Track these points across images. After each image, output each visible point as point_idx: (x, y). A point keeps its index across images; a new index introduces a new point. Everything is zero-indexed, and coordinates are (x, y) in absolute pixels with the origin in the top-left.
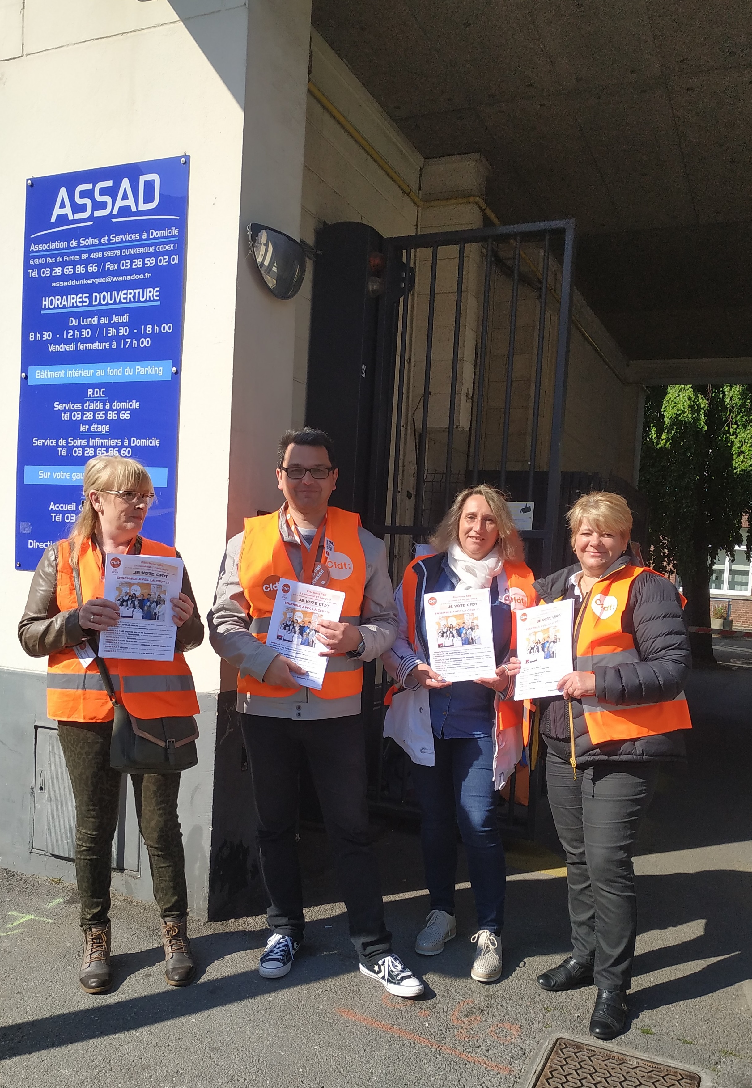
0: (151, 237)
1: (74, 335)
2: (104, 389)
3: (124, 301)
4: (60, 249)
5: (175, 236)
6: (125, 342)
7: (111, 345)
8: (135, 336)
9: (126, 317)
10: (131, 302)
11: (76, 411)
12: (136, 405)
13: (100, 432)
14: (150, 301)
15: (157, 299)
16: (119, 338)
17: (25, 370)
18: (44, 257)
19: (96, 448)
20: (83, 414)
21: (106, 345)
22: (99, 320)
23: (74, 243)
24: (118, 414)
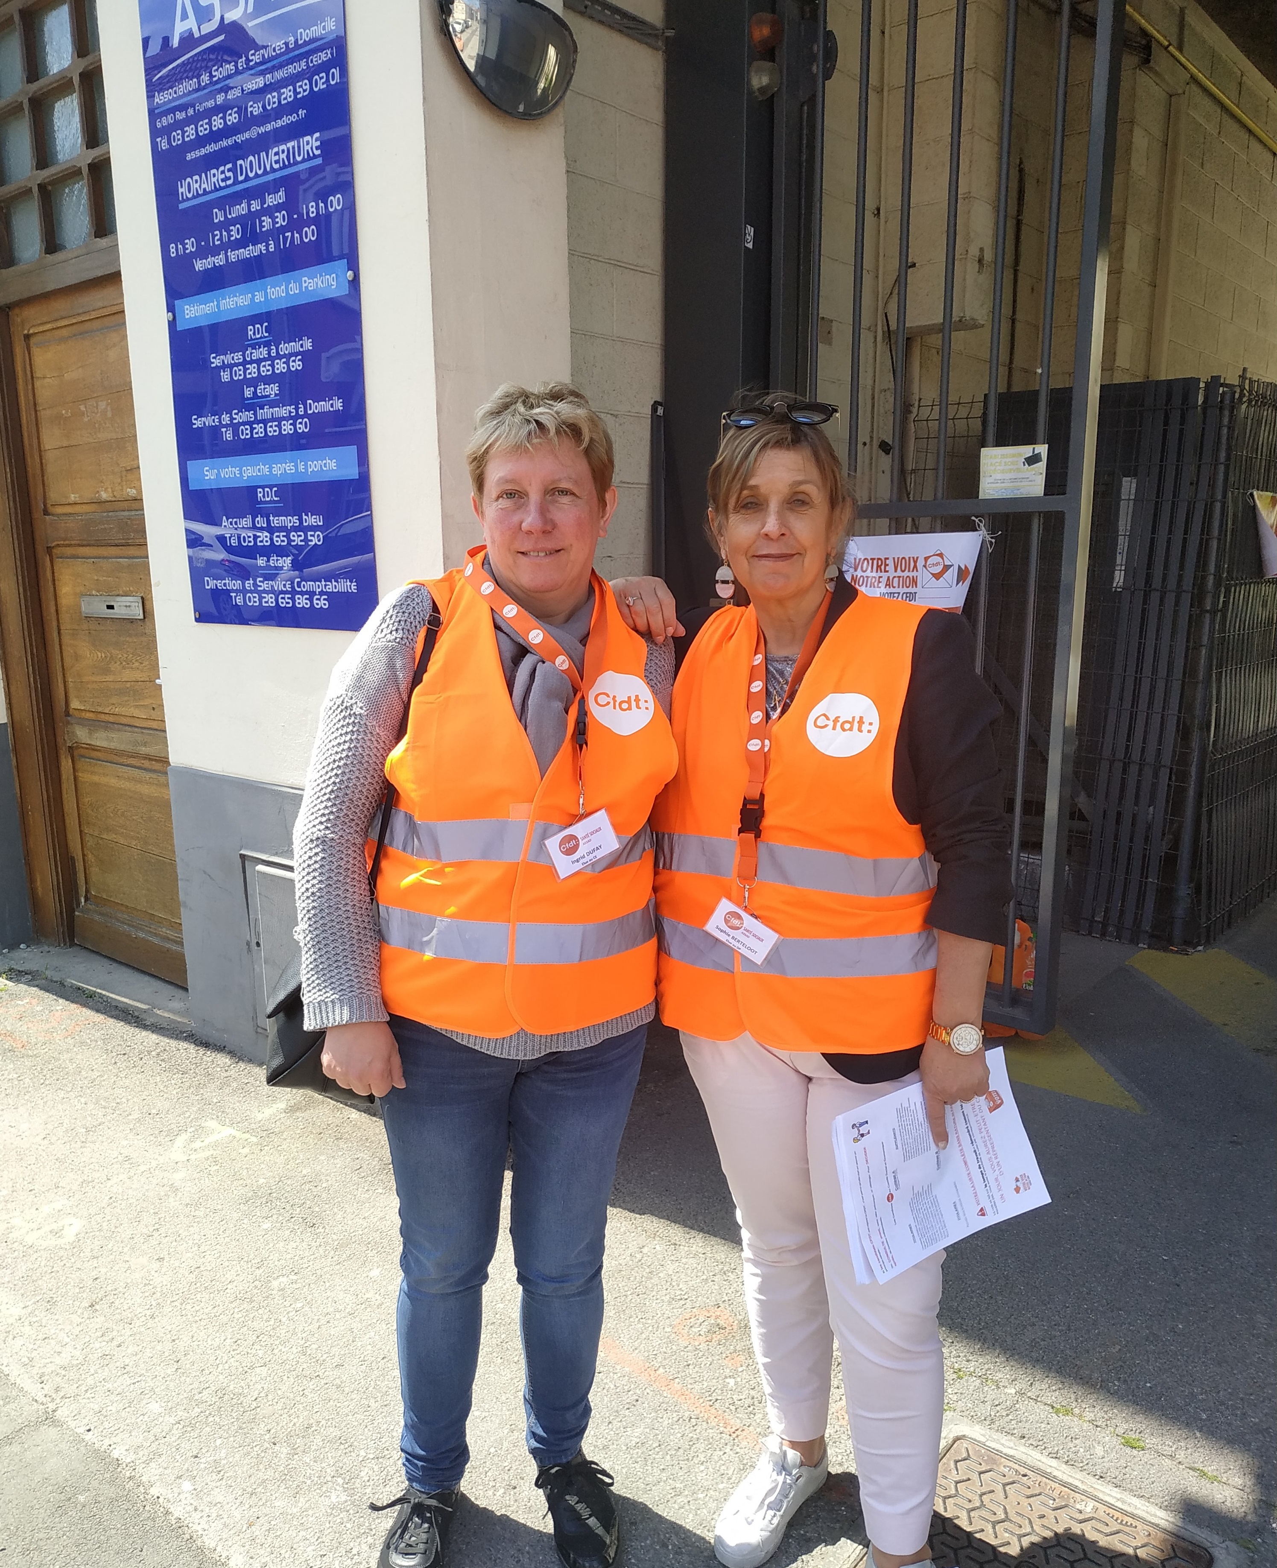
0: (299, 42)
1: (221, 239)
2: (266, 324)
3: (276, 166)
4: (190, 93)
5: (331, 33)
6: (285, 239)
7: (267, 246)
8: (295, 225)
9: (282, 193)
10: (285, 167)
11: (237, 365)
12: (308, 344)
13: (268, 396)
14: (310, 158)
15: (317, 152)
16: (276, 233)
17: (171, 308)
18: (173, 110)
19: (265, 422)
20: (245, 369)
21: (262, 247)
22: (249, 205)
23: (205, 78)
24: (287, 363)
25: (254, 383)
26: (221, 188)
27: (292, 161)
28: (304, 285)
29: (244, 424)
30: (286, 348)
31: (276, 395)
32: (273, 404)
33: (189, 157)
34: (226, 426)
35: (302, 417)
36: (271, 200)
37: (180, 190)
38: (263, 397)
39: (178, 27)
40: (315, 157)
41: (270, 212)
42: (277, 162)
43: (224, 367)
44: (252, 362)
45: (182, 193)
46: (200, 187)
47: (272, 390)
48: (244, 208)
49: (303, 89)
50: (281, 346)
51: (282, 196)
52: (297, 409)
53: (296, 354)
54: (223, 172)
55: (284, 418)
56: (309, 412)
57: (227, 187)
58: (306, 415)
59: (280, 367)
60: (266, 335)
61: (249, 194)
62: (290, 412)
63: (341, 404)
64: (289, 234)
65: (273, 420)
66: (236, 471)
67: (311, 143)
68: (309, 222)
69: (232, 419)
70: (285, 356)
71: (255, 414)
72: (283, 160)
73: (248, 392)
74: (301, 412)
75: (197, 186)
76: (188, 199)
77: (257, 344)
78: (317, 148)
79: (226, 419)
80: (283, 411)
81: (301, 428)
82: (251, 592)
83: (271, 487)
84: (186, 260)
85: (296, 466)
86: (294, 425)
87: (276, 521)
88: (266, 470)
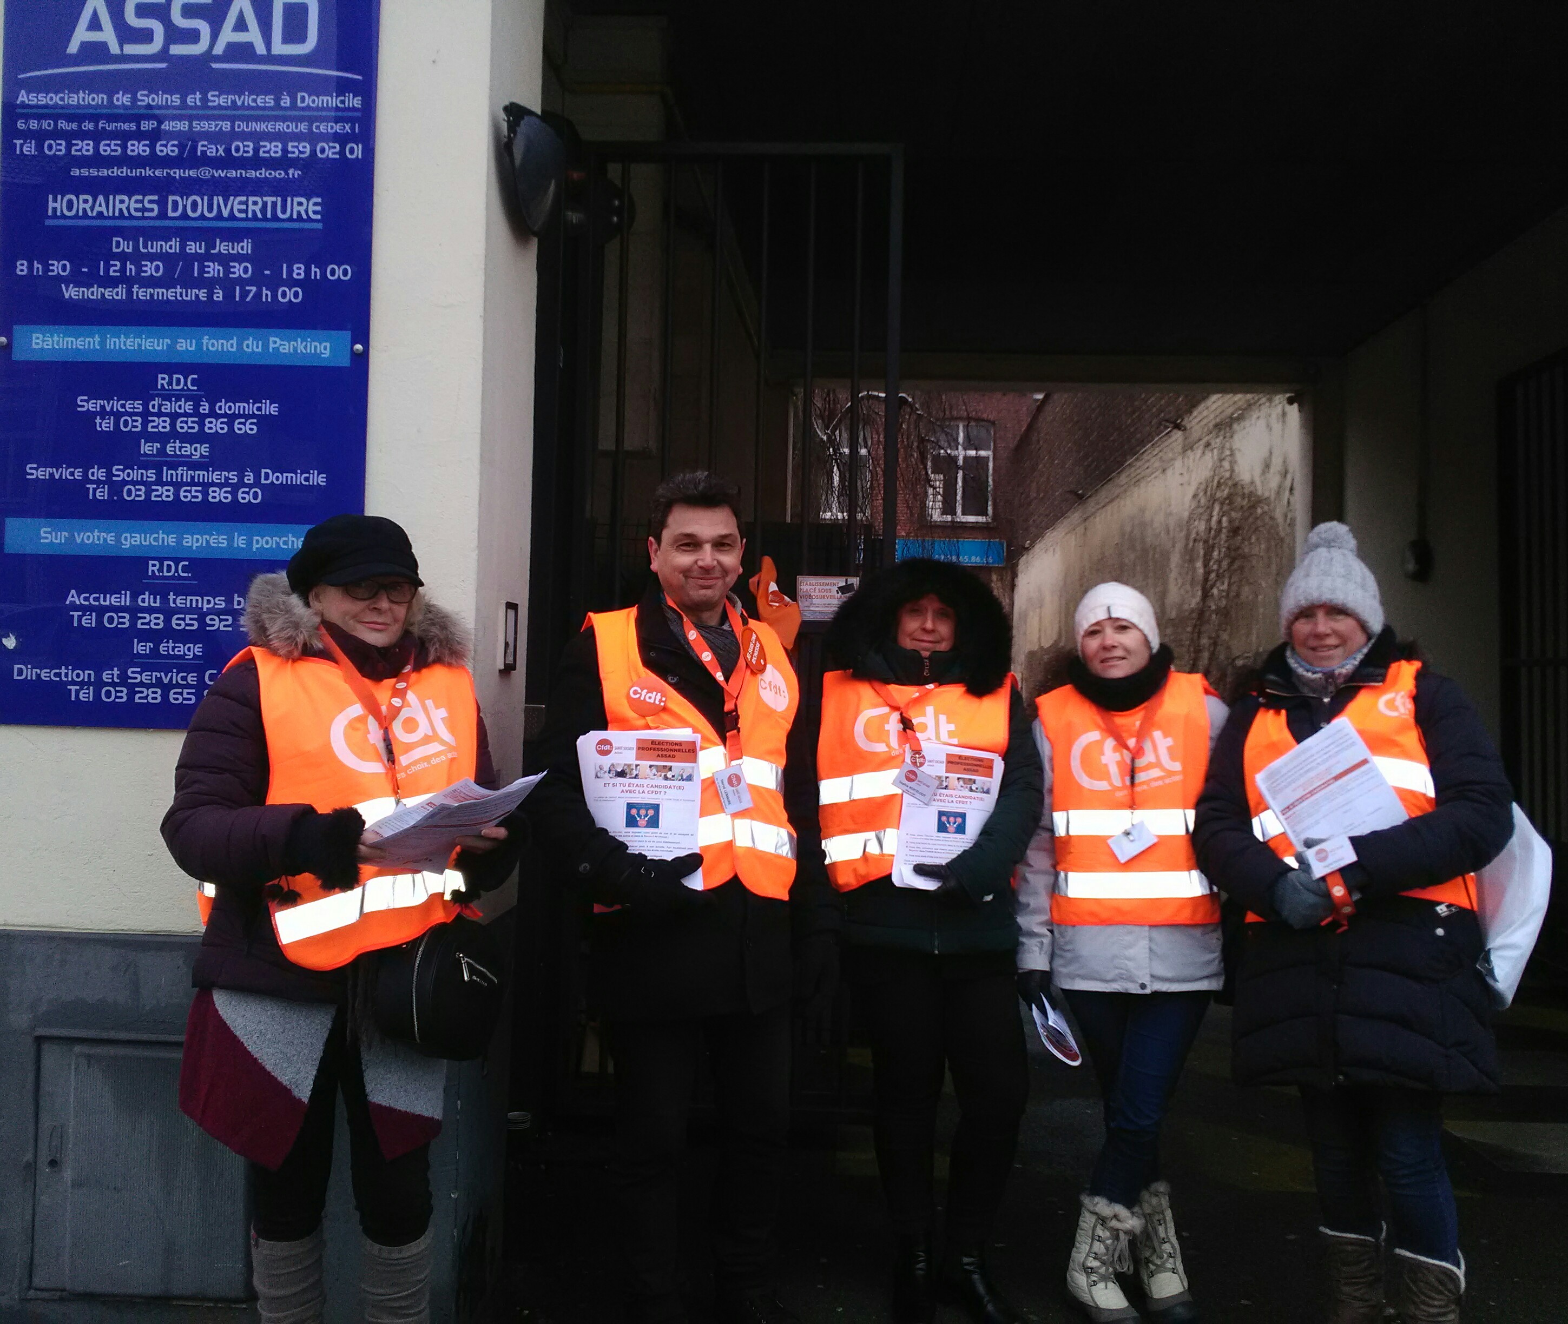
0: (299, 104)
1: (123, 270)
2: (195, 376)
3: (240, 215)
4: (90, 106)
5: (353, 110)
6: (244, 292)
7: (210, 294)
8: (266, 281)
9: (246, 244)
10: (256, 219)
11: (131, 414)
12: (271, 409)
13: (187, 457)
15: (314, 216)
16: (229, 281)
17: (7, 331)
18: (54, 117)
19: (177, 485)
20: (146, 421)
21: (198, 292)
22: (183, 245)
23: (122, 98)
24: (229, 424)
25: (163, 438)
26: (131, 217)
27: (269, 215)
28: (272, 346)
29: (134, 483)
30: (223, 407)
31: (202, 456)
32: (194, 466)
33: (75, 172)
34: (98, 482)
35: (250, 486)
36: (222, 247)
37: (51, 205)
38: (176, 455)
39: (81, 35)
40: (309, 220)
41: (225, 260)
42: (240, 211)
43: (103, 413)
44: (160, 414)
45: (55, 209)
46: (92, 209)
47: (201, 450)
48: (172, 246)
49: (298, 150)
50: (223, 404)
51: (245, 247)
52: (241, 477)
53: (247, 417)
54: (137, 201)
55: (214, 484)
56: (263, 481)
57: (143, 218)
58: (257, 483)
59: (215, 426)
60: (195, 388)
61: (185, 234)
62: (227, 478)
63: (318, 479)
64: (254, 289)
65: (192, 484)
66: (111, 538)
67: (306, 206)
68: (292, 283)
69: (110, 474)
70: (225, 415)
71: (159, 474)
72: (254, 212)
73: (148, 448)
74: (249, 478)
75: (87, 206)
76: (63, 216)
77: (174, 396)
78: (315, 212)
79: (98, 473)
80: (215, 477)
81: (245, 497)
82: (113, 684)
83: (177, 560)
84: (47, 282)
85: (230, 540)
86: (234, 493)
87: (180, 602)
88: (171, 540)
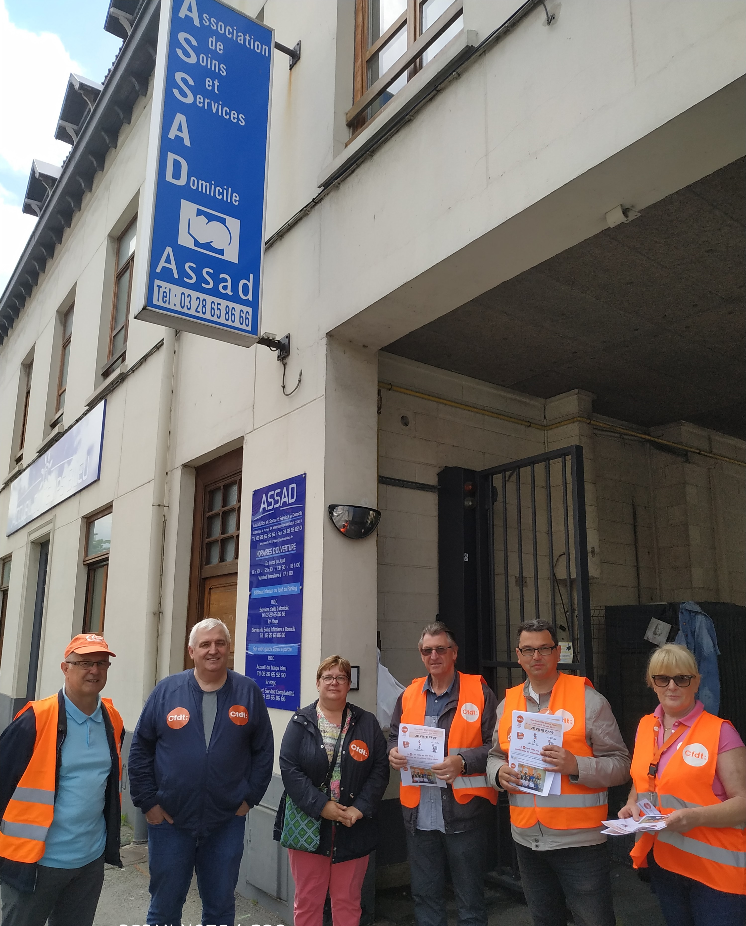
0: (293, 516)
1: (267, 571)
2: (276, 600)
3: (284, 551)
4: (263, 525)
5: (301, 515)
6: (284, 573)
7: (279, 575)
8: (287, 570)
9: (284, 559)
10: (286, 552)
11: (267, 612)
12: (287, 608)
13: (275, 624)
14: (293, 550)
15: (295, 549)
16: (282, 571)
17: (250, 591)
18: (258, 530)
19: (273, 632)
20: (269, 614)
21: (278, 575)
22: (275, 562)
23: (267, 522)
24: (281, 613)
25: (271, 619)
26: (268, 555)
27: (288, 550)
28: (288, 589)
29: (267, 632)
30: (281, 608)
31: (277, 624)
32: (276, 627)
33: (260, 544)
34: (262, 632)
35: (283, 632)
36: (281, 561)
37: (257, 554)
38: (273, 624)
39: (262, 506)
40: (294, 550)
41: (281, 564)
42: (284, 550)
43: (263, 612)
44: (271, 612)
46: (262, 554)
47: (276, 622)
48: (273, 563)
49: (293, 529)
51: (284, 560)
52: (282, 629)
53: (284, 611)
54: (269, 550)
55: (278, 632)
56: (285, 631)
57: (270, 555)
59: (279, 614)
60: (276, 603)
61: (276, 558)
62: (280, 630)
63: (294, 629)
65: (275, 632)
66: (263, 648)
67: (293, 546)
68: (291, 569)
69: (263, 630)
70: (281, 611)
71: (270, 629)
72: (286, 550)
73: (269, 622)
74: (283, 630)
76: (259, 557)
77: (274, 606)
80: (278, 630)
81: (283, 636)
83: (272, 655)
84: (257, 575)
85: (280, 649)
86: (281, 634)
87: (273, 668)
88: (271, 649)
